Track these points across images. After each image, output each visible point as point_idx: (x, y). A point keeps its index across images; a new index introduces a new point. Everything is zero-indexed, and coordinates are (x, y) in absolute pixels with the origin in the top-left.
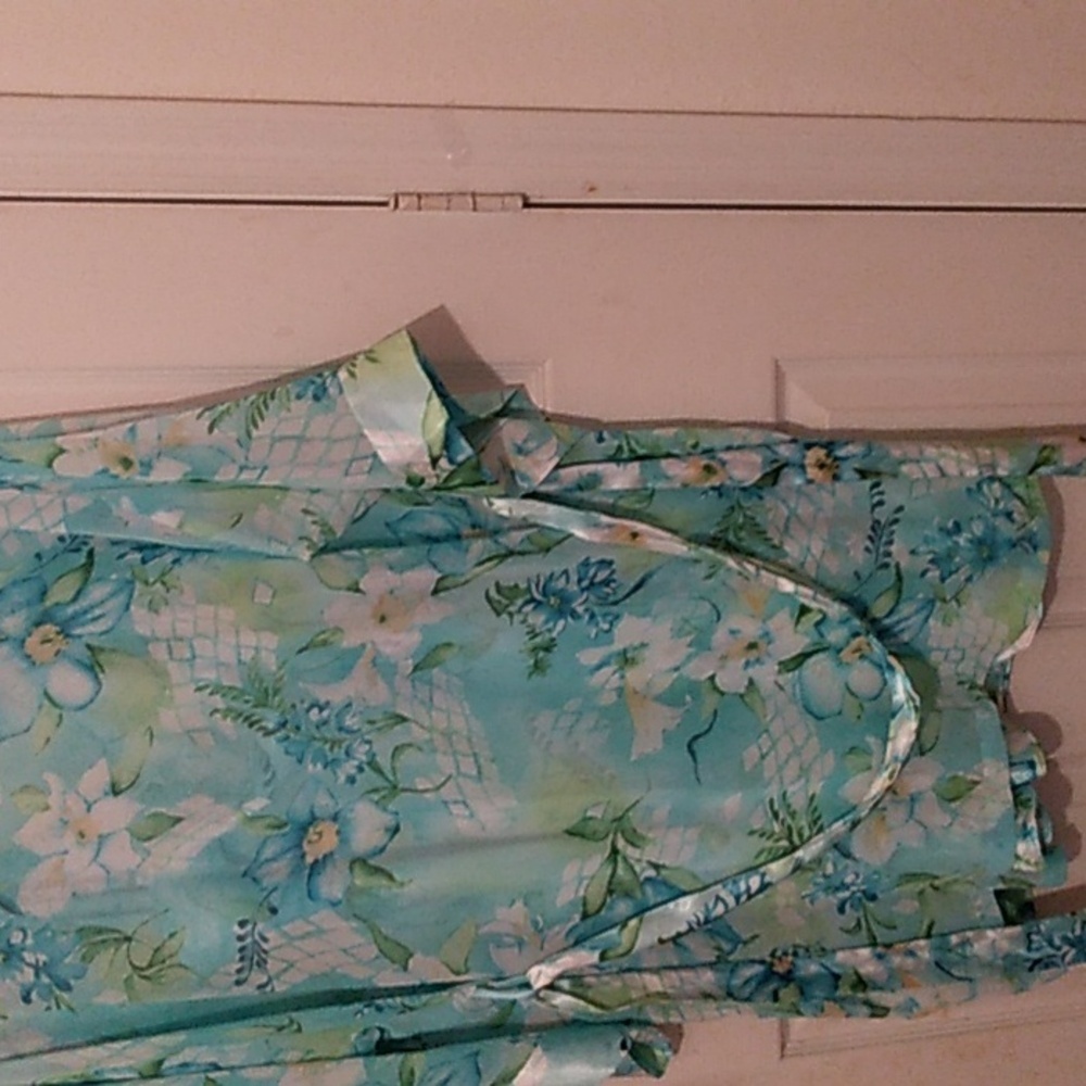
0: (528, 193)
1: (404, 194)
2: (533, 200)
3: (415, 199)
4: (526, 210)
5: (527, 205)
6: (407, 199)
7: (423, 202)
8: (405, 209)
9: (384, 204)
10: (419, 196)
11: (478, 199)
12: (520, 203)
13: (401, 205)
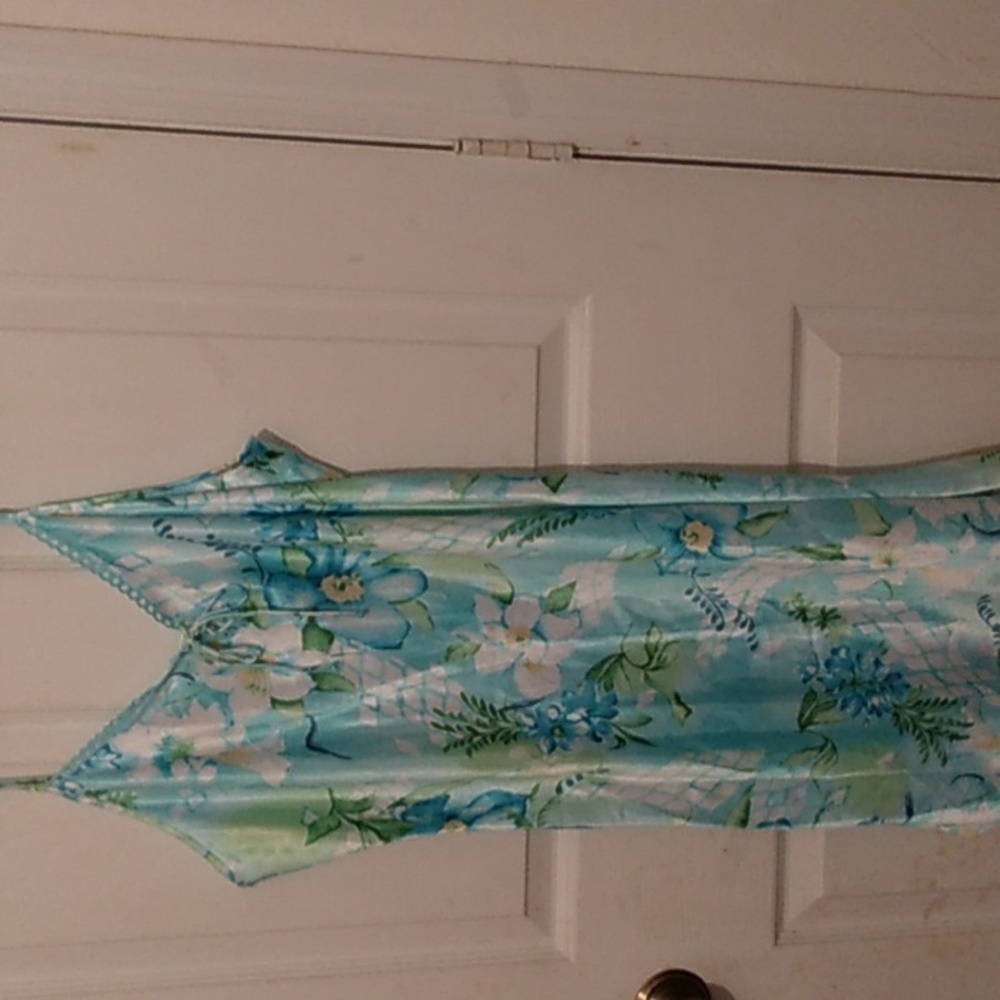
0: (578, 145)
1: (468, 139)
2: (582, 151)
3: (478, 144)
4: (575, 160)
5: (577, 155)
6: (470, 144)
7: (484, 147)
8: (469, 153)
9: (449, 148)
10: (481, 142)
11: (534, 147)
12: (570, 152)
13: (465, 148)
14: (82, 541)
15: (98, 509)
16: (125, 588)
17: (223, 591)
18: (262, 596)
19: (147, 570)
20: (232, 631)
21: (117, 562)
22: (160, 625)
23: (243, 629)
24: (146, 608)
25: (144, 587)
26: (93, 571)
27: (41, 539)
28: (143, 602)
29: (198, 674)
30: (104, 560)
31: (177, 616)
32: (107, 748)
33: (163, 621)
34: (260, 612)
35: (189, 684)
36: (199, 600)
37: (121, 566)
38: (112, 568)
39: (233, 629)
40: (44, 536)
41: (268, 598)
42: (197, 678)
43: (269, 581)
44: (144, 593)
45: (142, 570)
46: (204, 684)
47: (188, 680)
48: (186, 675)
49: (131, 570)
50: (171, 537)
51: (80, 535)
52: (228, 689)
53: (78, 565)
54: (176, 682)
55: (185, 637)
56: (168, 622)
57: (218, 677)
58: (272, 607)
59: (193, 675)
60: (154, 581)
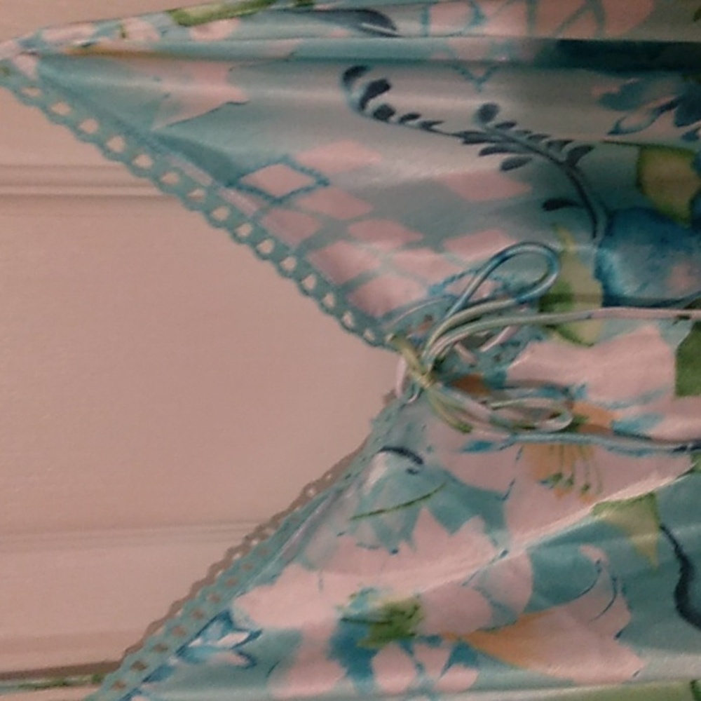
14: (158, 127)
15: (196, 36)
16: (267, 247)
17: (502, 258)
18: (590, 270)
19: (319, 203)
20: (511, 350)
21: (245, 180)
22: (353, 339)
23: (536, 346)
24: (318, 295)
25: (310, 244)
26: (191, 204)
27: (54, 118)
28: (310, 282)
29: (429, 449)
30: (216, 175)
31: (389, 316)
32: (227, 620)
33: (357, 331)
34: (579, 309)
35: (411, 471)
36: (439, 279)
37: (253, 191)
38: (231, 194)
39: (513, 345)
40: (62, 109)
41: (601, 274)
42: (428, 458)
43: (609, 232)
44: (311, 257)
45: (305, 202)
46: (446, 473)
47: (407, 463)
48: (401, 451)
49: (279, 201)
50: (384, 114)
51: (154, 106)
52: (501, 487)
53: (154, 191)
54: (382, 468)
55: (411, 367)
56: (368, 334)
57: (477, 457)
58: (611, 300)
59: (422, 453)
60: (336, 230)
